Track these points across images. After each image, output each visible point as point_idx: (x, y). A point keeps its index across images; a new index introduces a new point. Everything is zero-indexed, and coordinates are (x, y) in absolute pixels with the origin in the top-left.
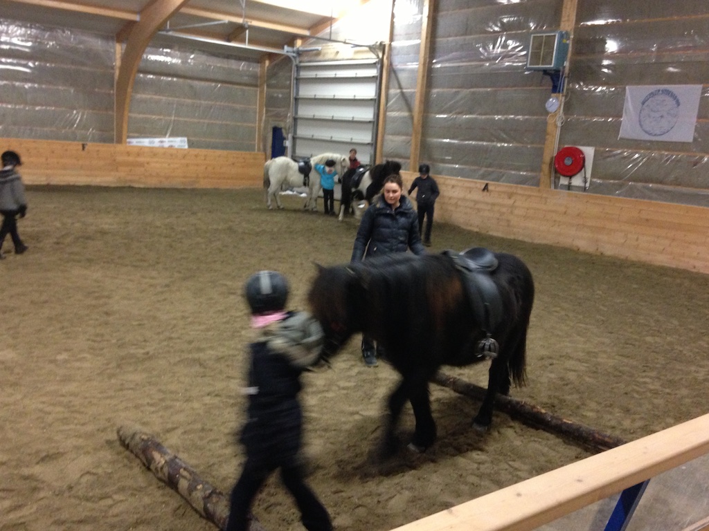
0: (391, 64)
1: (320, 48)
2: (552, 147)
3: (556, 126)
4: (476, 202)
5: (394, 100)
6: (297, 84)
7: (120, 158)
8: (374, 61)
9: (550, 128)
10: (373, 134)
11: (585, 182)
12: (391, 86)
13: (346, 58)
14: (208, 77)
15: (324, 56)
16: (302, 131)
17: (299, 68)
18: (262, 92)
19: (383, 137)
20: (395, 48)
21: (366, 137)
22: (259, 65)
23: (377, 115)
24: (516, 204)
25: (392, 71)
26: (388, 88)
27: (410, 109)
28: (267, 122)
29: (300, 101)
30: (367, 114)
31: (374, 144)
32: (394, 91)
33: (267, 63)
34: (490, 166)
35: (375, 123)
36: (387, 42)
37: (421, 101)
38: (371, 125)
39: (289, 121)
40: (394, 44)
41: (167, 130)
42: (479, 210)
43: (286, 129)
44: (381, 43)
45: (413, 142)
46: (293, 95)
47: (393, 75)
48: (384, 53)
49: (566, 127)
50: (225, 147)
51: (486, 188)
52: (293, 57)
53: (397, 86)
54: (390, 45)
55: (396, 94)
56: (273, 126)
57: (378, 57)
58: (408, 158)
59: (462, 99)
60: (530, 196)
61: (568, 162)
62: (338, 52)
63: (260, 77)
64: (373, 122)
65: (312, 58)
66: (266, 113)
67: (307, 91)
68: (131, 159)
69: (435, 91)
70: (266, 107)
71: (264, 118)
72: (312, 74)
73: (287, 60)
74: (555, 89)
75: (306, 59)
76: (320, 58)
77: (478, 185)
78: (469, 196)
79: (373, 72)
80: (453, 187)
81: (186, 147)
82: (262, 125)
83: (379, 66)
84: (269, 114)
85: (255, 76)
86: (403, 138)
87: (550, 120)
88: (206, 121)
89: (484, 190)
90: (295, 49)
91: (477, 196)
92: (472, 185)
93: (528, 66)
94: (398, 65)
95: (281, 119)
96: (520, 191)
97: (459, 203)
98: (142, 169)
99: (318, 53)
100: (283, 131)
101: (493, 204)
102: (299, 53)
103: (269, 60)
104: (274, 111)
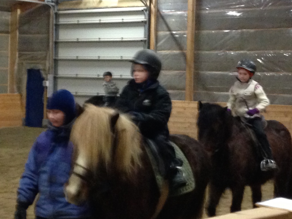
0: (158, 11)
5: (164, 40)
6: (56, 29)
8: (142, 8)
12: (159, 28)
13: (109, 7)
15: (85, 5)
16: (63, 72)
17: (57, 16)
18: (13, 38)
22: (10, 13)
25: (160, 16)
26: (157, 30)
27: (181, 48)
28: (21, 65)
29: (60, 45)
32: (163, 33)
33: (19, 11)
39: (49, 64)
43: (44, 70)
46: (52, 39)
47: (161, 20)
48: (151, 2)
53: (165, 28)
55: (165, 36)
56: (28, 68)
57: (146, 5)
58: (184, 89)
59: (231, 39)
62: (100, 2)
63: (12, 25)
66: (19, 57)
70: (19, 51)
71: (17, 61)
72: (74, 21)
73: (46, 9)
75: (63, 8)
76: (82, 6)
79: (141, 18)
82: (16, 67)
83: (147, 13)
84: (23, 57)
95: (38, 61)
99: (78, 2)
100: (42, 72)
102: (58, 2)
103: (20, 8)
104: (29, 54)
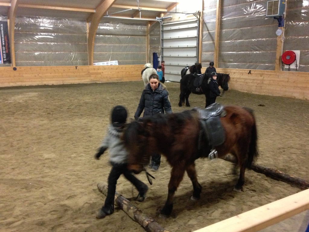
0: (203, 21)
1: (172, 17)
2: (280, 52)
3: (281, 42)
4: (246, 79)
5: (206, 36)
6: (162, 33)
7: (91, 71)
8: (196, 20)
9: (278, 43)
10: (197, 52)
11: (297, 66)
12: (204, 30)
13: (183, 20)
14: (125, 34)
15: (174, 20)
16: (166, 54)
17: (163, 26)
18: (148, 38)
19: (201, 53)
20: (205, 13)
21: (194, 54)
22: (146, 26)
23: (198, 44)
24: (264, 79)
25: (204, 23)
26: (202, 31)
27: (213, 40)
28: (150, 51)
29: (164, 41)
30: (194, 44)
31: (197, 57)
32: (205, 32)
33: (149, 25)
34: (251, 62)
35: (197, 48)
36: (201, 11)
37: (218, 36)
38: (196, 48)
39: (160, 49)
40: (204, 11)
41: (110, 57)
42: (247, 83)
43: (158, 53)
44: (198, 12)
45: (215, 55)
46: (161, 38)
47: (204, 25)
48: (200, 16)
49: (286, 42)
50: (133, 63)
51: (250, 73)
52: (160, 21)
53: (206, 30)
54: (203, 12)
55: (206, 34)
56: (153, 52)
57: (197, 18)
59: (236, 33)
60: (270, 75)
61: (288, 58)
62: (179, 18)
63: (147, 32)
64: (197, 47)
65: (169, 21)
66: (150, 47)
67: (167, 36)
68: (95, 71)
69: (224, 30)
70: (150, 44)
71: (149, 49)
72: (169, 28)
73: (158, 23)
74: (280, 25)
75: (166, 22)
76: (172, 21)
77: (246, 71)
78: (242, 77)
79: (196, 25)
80: (234, 73)
81: (118, 64)
82: (148, 52)
83: (198, 22)
84: (151, 47)
85: (144, 32)
86: (210, 53)
87: (278, 39)
88: (125, 53)
89: (249, 73)
90: (161, 18)
91: (246, 76)
92: (243, 72)
93: (267, 16)
94: (207, 20)
95: (156, 49)
96: (266, 73)
97: (238, 80)
98: (100, 75)
99: (171, 19)
100: (158, 54)
101: (254, 80)
102: (163, 20)
103: (150, 24)
104: (153, 46)
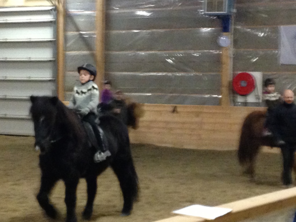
0: (66, 11)
2: (228, 74)
3: (230, 58)
4: (167, 123)
5: (73, 41)
9: (224, 59)
10: (53, 71)
11: (258, 99)
12: (68, 28)
19: (64, 73)
21: (46, 75)
24: (204, 121)
25: (68, 16)
27: (90, 49)
30: (46, 54)
32: (72, 33)
34: (174, 92)
42: (171, 129)
47: (70, 20)
48: (59, 2)
49: (236, 58)
53: (74, 28)
55: (74, 36)
59: (141, 39)
60: (214, 113)
61: (243, 84)
64: (54, 61)
69: (114, 32)
74: (225, 29)
77: (167, 109)
78: (160, 118)
83: (54, 13)
87: (225, 53)
89: (173, 112)
92: (161, 109)
93: (206, 12)
96: (205, 110)
101: (184, 123)
